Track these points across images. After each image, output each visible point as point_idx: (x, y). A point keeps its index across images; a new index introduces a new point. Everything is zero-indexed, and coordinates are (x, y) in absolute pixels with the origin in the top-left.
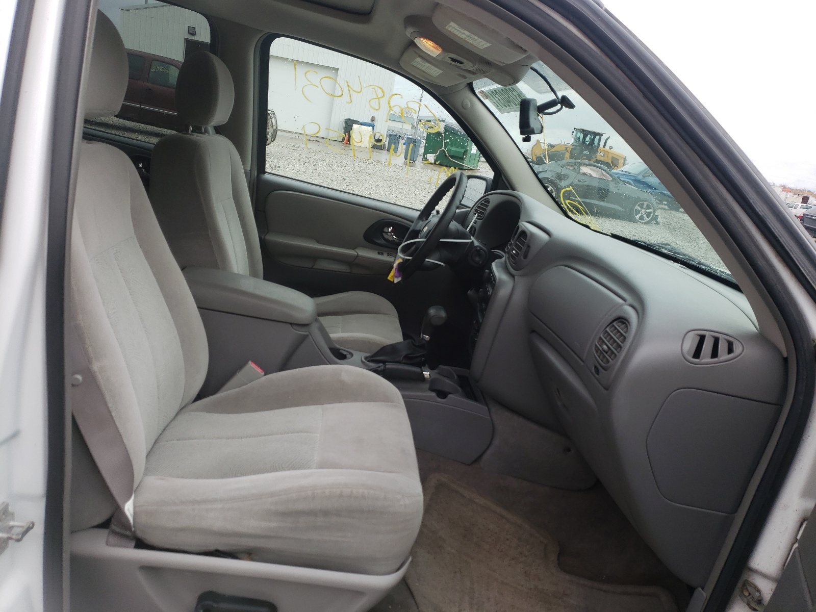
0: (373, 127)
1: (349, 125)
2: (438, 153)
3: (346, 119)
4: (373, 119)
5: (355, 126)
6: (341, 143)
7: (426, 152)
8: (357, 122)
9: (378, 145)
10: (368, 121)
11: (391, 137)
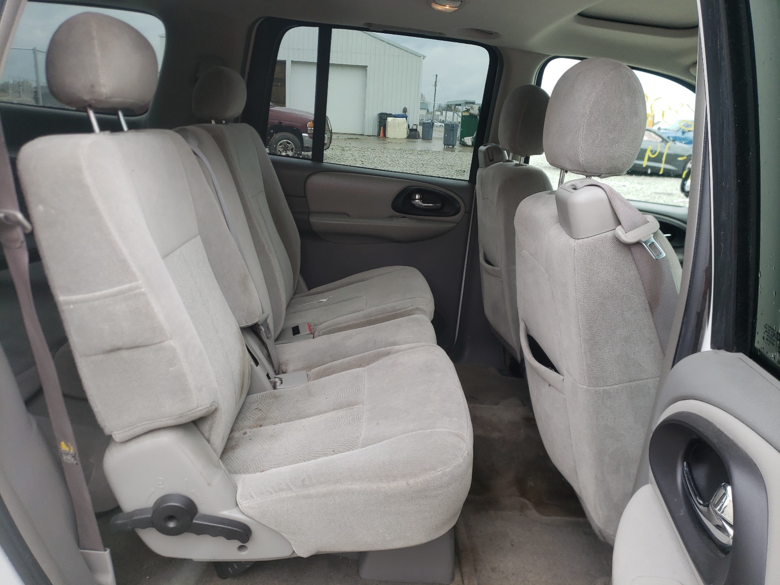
0: (406, 117)
1: (382, 119)
2: (475, 135)
3: (380, 114)
4: (405, 110)
5: (389, 119)
6: (376, 138)
7: (463, 135)
8: (390, 115)
9: (412, 134)
10: (401, 112)
11: (425, 125)
